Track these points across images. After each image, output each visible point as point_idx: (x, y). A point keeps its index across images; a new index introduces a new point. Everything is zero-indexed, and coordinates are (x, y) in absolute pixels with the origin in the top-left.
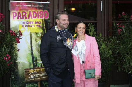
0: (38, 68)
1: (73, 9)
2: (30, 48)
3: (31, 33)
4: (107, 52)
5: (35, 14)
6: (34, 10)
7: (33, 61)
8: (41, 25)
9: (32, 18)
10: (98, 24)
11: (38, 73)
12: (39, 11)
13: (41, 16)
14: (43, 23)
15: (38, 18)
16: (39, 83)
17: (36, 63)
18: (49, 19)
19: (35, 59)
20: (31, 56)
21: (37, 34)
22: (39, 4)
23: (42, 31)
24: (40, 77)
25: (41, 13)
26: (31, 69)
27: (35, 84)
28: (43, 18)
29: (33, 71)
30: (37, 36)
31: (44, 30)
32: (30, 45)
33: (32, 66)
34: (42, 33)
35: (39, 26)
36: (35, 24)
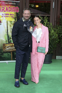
0: (11, 43)
1: (37, 6)
2: (7, 31)
3: (7, 21)
4: (55, 35)
5: (10, 9)
6: (10, 6)
7: (8, 39)
8: (14, 16)
9: (8, 11)
10: (50, 17)
11: (11, 46)
12: (13, 7)
13: (14, 10)
14: (15, 15)
15: (12, 11)
16: (11, 53)
17: (10, 40)
18: (19, 13)
19: (9, 38)
20: (7, 36)
21: (11, 22)
22: (13, 2)
23: (14, 20)
24: (13, 49)
25: (14, 8)
26: (7, 44)
27: (9, 53)
28: (15, 12)
29: (8, 45)
30: (11, 24)
31: (15, 20)
32: (7, 29)
33: (7, 42)
34: (14, 21)
35: (13, 17)
36: (10, 16)
